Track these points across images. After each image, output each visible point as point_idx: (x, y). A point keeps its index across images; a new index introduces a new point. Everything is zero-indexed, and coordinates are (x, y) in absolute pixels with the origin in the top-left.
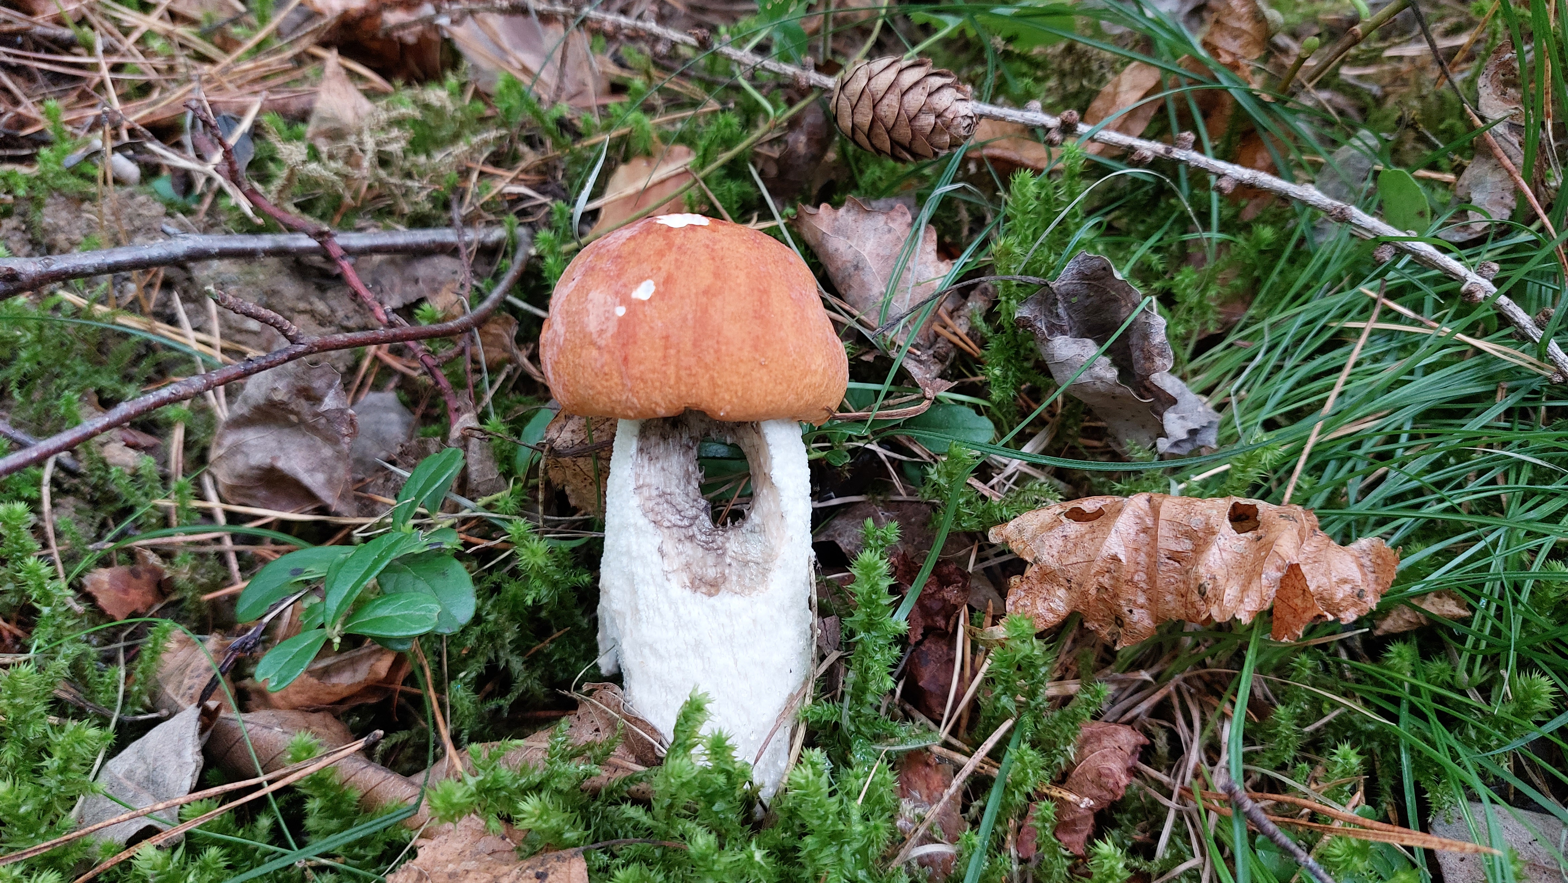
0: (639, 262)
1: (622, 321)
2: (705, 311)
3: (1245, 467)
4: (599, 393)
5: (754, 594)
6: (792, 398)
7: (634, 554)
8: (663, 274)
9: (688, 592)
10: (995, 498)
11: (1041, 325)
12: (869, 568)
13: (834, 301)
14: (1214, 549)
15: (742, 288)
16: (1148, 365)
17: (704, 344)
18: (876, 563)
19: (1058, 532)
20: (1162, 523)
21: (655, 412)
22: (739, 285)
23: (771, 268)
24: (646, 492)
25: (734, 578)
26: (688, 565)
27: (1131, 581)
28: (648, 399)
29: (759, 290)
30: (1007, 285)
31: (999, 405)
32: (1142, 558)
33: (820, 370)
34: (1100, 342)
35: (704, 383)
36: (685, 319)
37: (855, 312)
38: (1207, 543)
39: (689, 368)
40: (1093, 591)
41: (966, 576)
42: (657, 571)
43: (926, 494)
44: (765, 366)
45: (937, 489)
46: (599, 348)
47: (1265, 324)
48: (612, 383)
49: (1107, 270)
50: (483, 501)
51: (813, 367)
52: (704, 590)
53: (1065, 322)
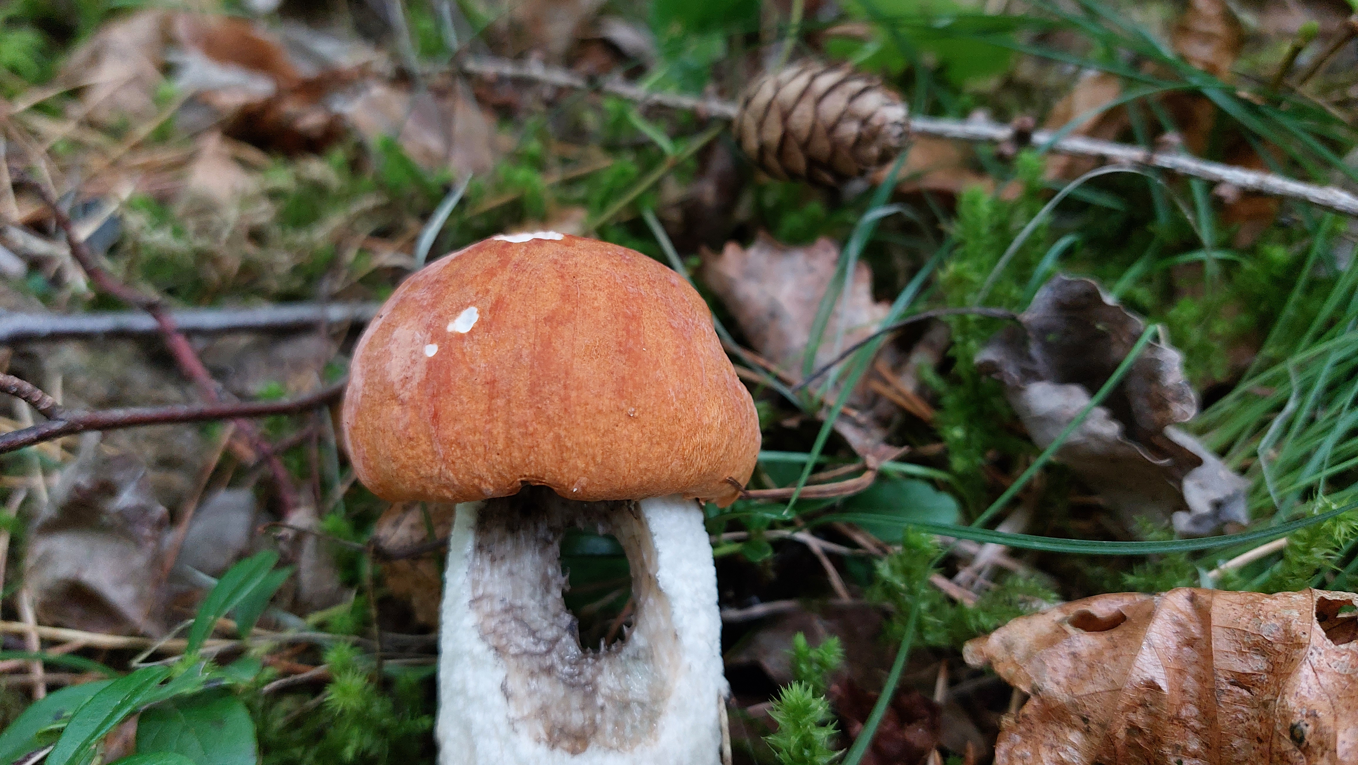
0: (461, 285)
1: (432, 364)
2: (547, 344)
3: (1308, 547)
4: (404, 467)
5: (637, 749)
6: (676, 464)
7: (471, 693)
8: (491, 298)
9: (542, 750)
10: (969, 601)
11: (1011, 371)
12: (801, 711)
13: (746, 355)
14: (1306, 670)
15: (602, 314)
16: (1157, 416)
17: (546, 389)
18: (807, 705)
19: (1063, 649)
20: (1216, 632)
21: (480, 491)
22: (598, 309)
23: (644, 289)
24: (486, 607)
25: (609, 727)
26: (543, 711)
27: (1178, 718)
28: (468, 471)
29: (626, 316)
30: (963, 321)
31: (963, 478)
32: (1190, 684)
33: (717, 425)
34: (1092, 390)
35: (546, 446)
36: (518, 357)
37: (774, 368)
38: (1291, 660)
39: (524, 425)
40: (1121, 734)
41: (934, 709)
42: (500, 718)
43: (875, 596)
44: (634, 419)
45: (890, 591)
46: (402, 403)
47: (1290, 364)
48: (419, 451)
49: (1093, 298)
50: (314, 618)
51: (706, 420)
52: (566, 744)
53: (1041, 365)
